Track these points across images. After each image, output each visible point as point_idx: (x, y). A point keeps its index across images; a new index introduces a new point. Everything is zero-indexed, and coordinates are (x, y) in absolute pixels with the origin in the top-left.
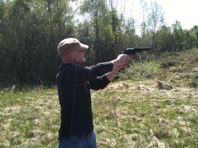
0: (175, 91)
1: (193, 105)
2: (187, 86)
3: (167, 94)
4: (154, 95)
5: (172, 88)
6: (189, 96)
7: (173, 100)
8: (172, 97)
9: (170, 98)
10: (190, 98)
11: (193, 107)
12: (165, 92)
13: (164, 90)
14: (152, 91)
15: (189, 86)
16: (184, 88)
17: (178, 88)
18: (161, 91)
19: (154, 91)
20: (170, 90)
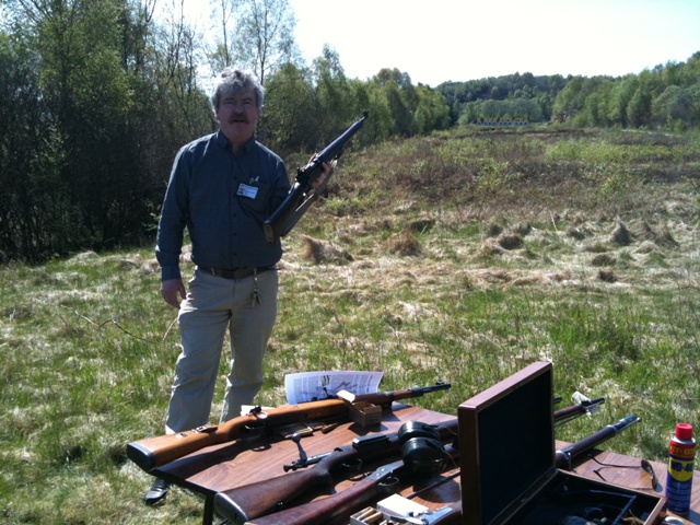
0: (363, 267)
1: (424, 301)
2: (393, 253)
3: (342, 275)
4: (304, 280)
5: (350, 259)
6: (404, 278)
7: (365, 292)
8: (360, 284)
9: (354, 288)
10: (409, 283)
11: (426, 304)
12: (336, 271)
13: (332, 266)
14: (295, 270)
15: (398, 253)
16: (384, 258)
17: (368, 259)
18: (323, 267)
19: (299, 270)
20: (346, 264)
